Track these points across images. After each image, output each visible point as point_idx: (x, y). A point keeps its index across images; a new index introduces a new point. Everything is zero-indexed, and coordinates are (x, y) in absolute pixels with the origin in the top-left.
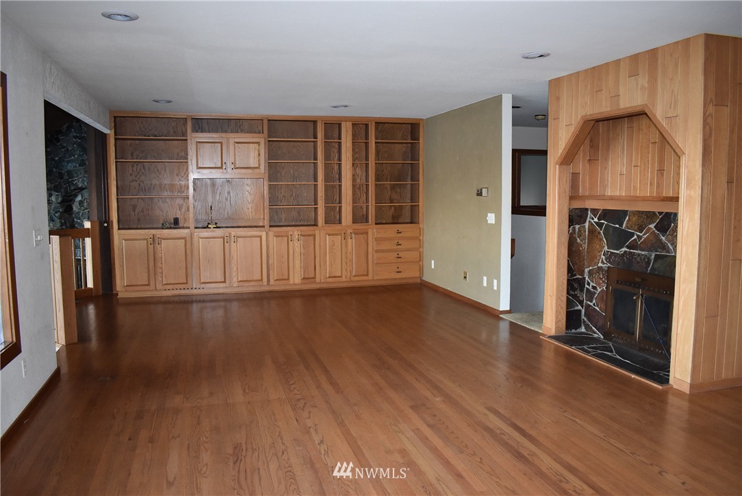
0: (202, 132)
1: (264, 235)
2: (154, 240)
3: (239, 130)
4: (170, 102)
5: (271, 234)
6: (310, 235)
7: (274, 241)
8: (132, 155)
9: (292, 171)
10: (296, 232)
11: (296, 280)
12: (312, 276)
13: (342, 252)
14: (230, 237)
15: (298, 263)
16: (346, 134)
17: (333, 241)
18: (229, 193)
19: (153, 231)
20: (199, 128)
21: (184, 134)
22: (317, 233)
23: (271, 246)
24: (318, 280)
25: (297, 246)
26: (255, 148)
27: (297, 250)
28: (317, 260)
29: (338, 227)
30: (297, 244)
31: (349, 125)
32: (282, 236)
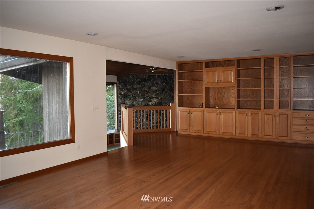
0: (214, 67)
1: (234, 112)
2: (190, 112)
3: (229, 65)
4: (184, 57)
5: (237, 112)
6: (256, 114)
7: (239, 116)
8: (188, 78)
9: (253, 83)
10: (249, 112)
11: (248, 134)
12: (257, 134)
13: (273, 123)
14: (219, 112)
15: (250, 126)
16: (276, 63)
17: (268, 117)
18: (224, 93)
19: (190, 108)
20: (213, 66)
21: (202, 69)
22: (260, 113)
23: (237, 118)
24: (259, 136)
25: (249, 119)
26: (231, 73)
27: (250, 121)
28: (260, 126)
29: (271, 110)
30: (250, 118)
31: (278, 59)
32: (242, 114)
